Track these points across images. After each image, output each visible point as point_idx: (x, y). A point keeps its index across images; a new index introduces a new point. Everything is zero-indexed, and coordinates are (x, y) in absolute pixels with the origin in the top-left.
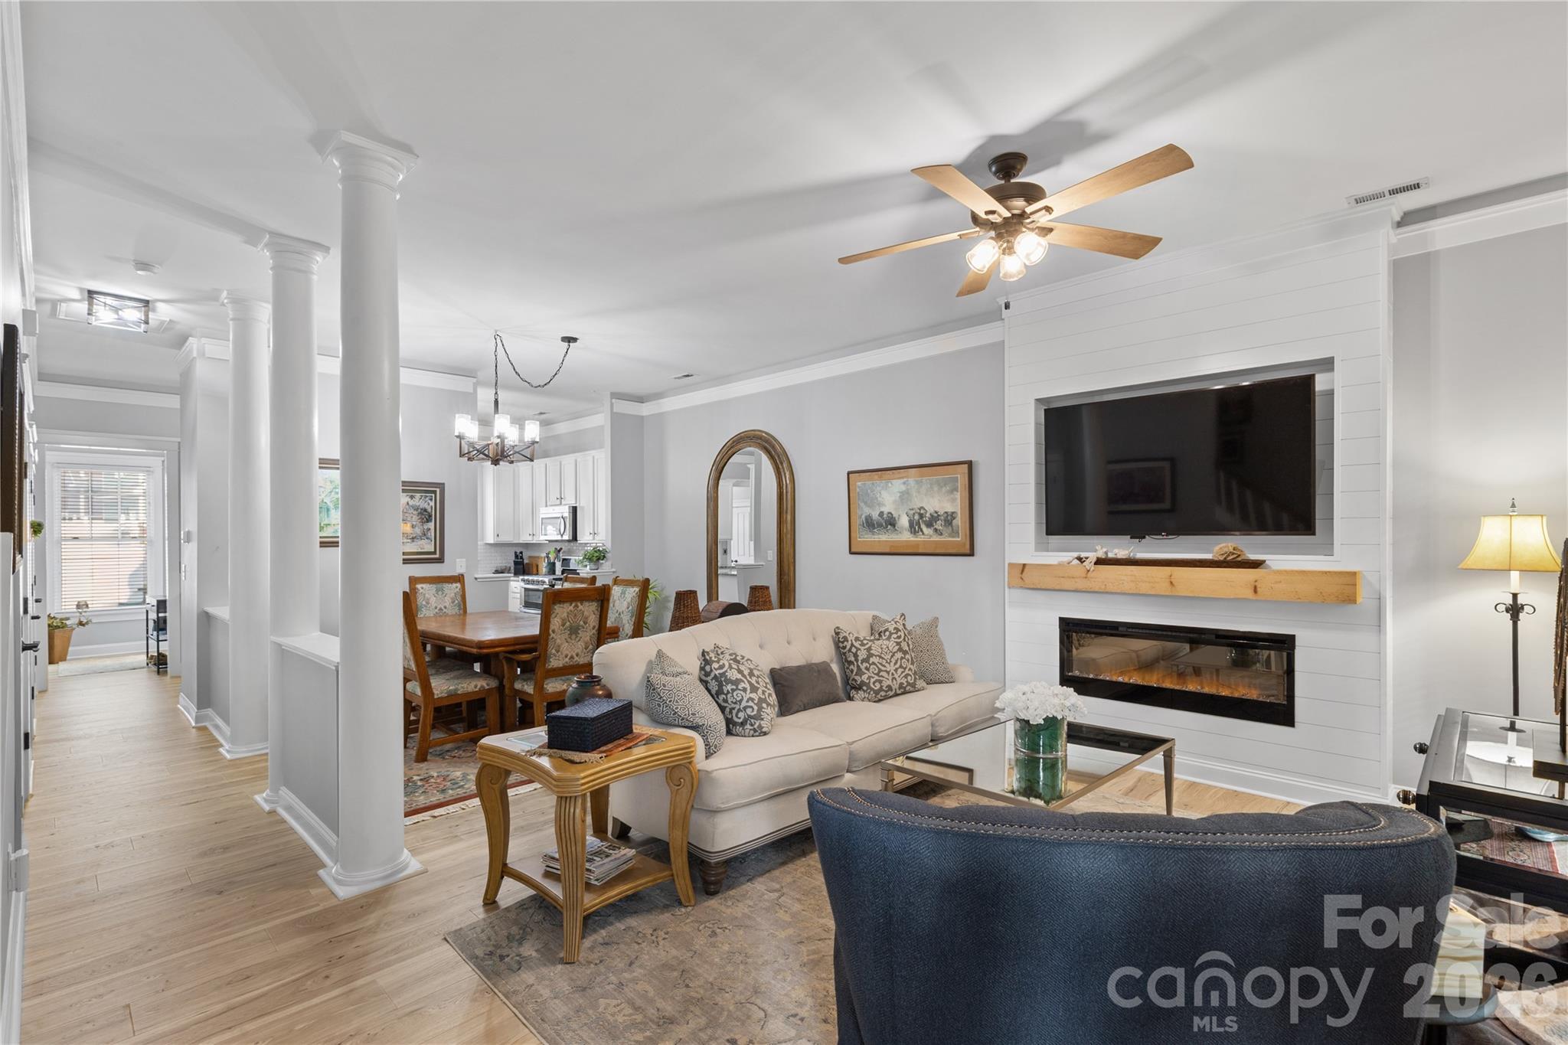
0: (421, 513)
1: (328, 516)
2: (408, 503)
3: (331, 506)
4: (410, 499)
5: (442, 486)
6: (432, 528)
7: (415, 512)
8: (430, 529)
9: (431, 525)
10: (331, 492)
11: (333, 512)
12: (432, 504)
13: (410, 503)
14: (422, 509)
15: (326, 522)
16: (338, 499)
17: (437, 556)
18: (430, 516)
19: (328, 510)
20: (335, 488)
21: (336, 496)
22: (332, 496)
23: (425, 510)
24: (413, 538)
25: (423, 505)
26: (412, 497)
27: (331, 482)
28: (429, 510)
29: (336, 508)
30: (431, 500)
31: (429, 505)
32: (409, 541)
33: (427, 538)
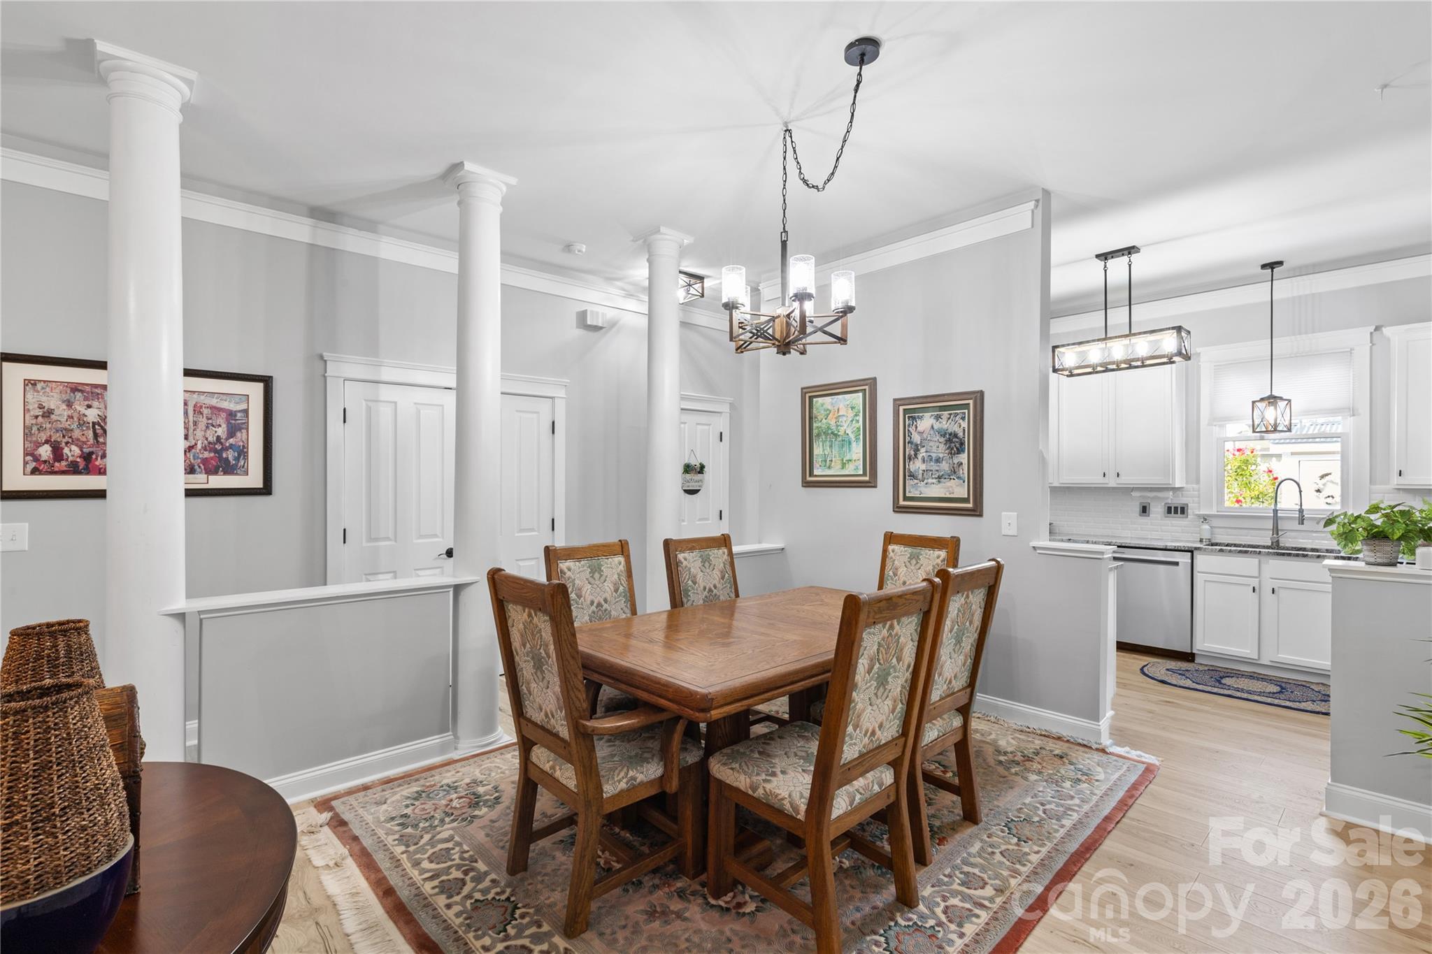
0: (949, 441)
1: (850, 451)
2: (932, 427)
3: (852, 436)
4: (935, 421)
5: (979, 397)
6: (965, 462)
7: (942, 440)
8: (962, 464)
9: (963, 458)
10: (852, 421)
11: (854, 444)
12: (964, 424)
13: (935, 427)
14: (950, 434)
15: (848, 458)
16: (859, 429)
17: (970, 505)
18: (962, 444)
19: (850, 443)
20: (856, 415)
21: (857, 425)
22: (853, 426)
23: (956, 435)
24: (939, 478)
25: (954, 428)
26: (938, 418)
27: (853, 408)
28: (961, 435)
29: (857, 439)
30: (963, 419)
31: (961, 426)
32: (934, 481)
33: (958, 478)
